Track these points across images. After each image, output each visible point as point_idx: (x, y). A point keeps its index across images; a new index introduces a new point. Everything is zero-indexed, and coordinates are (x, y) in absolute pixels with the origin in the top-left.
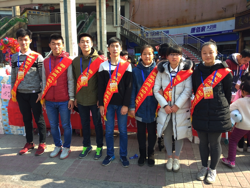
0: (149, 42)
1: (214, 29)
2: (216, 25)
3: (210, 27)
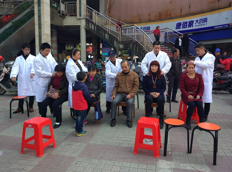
0: (120, 39)
3: (200, 21)
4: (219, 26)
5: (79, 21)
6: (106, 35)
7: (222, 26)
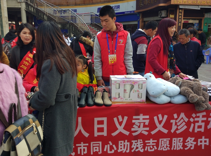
0: (57, 20)
1: (118, 9)
2: (119, 6)
3: (115, 7)
4: (128, 12)
5: (19, 4)
6: (45, 16)
7: (130, 12)
